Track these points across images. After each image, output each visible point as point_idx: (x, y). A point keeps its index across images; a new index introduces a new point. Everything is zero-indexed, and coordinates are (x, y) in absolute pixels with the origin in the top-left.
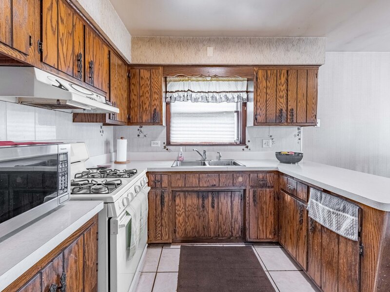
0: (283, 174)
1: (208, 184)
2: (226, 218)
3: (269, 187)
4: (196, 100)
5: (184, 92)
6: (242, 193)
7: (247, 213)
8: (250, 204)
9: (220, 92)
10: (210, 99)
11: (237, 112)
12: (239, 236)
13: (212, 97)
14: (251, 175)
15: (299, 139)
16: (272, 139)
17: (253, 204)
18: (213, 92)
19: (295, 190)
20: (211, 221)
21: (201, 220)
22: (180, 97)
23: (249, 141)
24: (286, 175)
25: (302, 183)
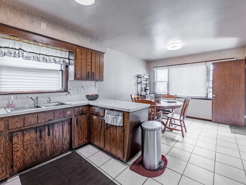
0: (91, 106)
1: (45, 120)
2: (59, 139)
3: (85, 114)
4: (28, 58)
5: (14, 50)
6: (69, 121)
7: (73, 132)
8: (75, 126)
9: (50, 56)
10: (41, 60)
11: (62, 71)
12: (68, 148)
13: (43, 58)
14: (75, 109)
15: (96, 88)
16: (83, 88)
17: (76, 126)
18: (44, 55)
19: (98, 112)
20: (48, 145)
21: (38, 148)
22: (11, 53)
23: (70, 89)
24: (94, 106)
25: (101, 108)
